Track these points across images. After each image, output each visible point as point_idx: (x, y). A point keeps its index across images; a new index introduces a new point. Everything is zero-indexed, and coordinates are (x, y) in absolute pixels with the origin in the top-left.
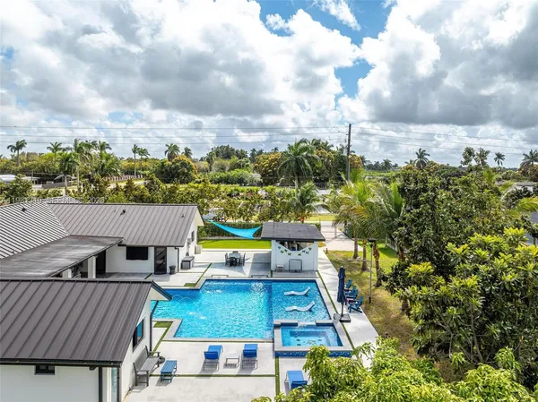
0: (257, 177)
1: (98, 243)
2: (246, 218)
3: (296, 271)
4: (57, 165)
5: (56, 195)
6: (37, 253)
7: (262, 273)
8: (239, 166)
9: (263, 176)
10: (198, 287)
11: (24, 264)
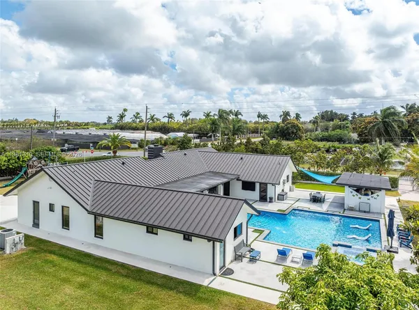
0: (355, 136)
1: (224, 177)
2: (333, 169)
3: (365, 212)
4: (209, 126)
5: (205, 146)
6: (190, 180)
7: (337, 210)
8: (340, 127)
9: (359, 135)
10: (286, 213)
11: (183, 185)
